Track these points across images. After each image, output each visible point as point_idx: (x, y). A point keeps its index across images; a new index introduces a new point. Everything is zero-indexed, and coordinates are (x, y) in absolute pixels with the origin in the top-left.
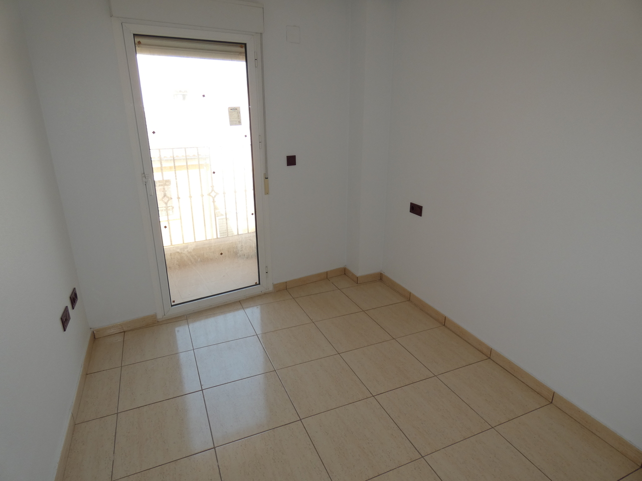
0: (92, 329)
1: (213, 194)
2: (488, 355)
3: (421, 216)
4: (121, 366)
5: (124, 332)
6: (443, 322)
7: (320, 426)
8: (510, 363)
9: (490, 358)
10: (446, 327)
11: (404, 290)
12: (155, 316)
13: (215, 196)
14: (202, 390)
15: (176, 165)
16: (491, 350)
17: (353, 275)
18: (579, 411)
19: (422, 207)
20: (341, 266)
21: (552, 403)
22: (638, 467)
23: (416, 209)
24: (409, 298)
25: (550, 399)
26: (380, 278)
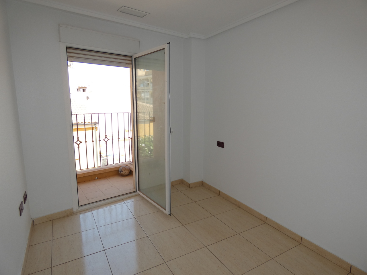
0: (32, 219)
1: (106, 140)
2: (265, 221)
3: (223, 148)
4: (52, 240)
5: (53, 220)
6: (239, 205)
7: (177, 265)
8: (277, 224)
9: (266, 223)
10: (241, 208)
11: (216, 189)
12: (72, 210)
13: (107, 141)
14: (104, 250)
15: (78, 128)
16: (266, 218)
17: (187, 183)
18: (316, 246)
19: (224, 143)
20: (180, 178)
21: (301, 243)
22: (349, 273)
23: (221, 144)
24: (219, 194)
25: (300, 241)
26: (202, 184)
